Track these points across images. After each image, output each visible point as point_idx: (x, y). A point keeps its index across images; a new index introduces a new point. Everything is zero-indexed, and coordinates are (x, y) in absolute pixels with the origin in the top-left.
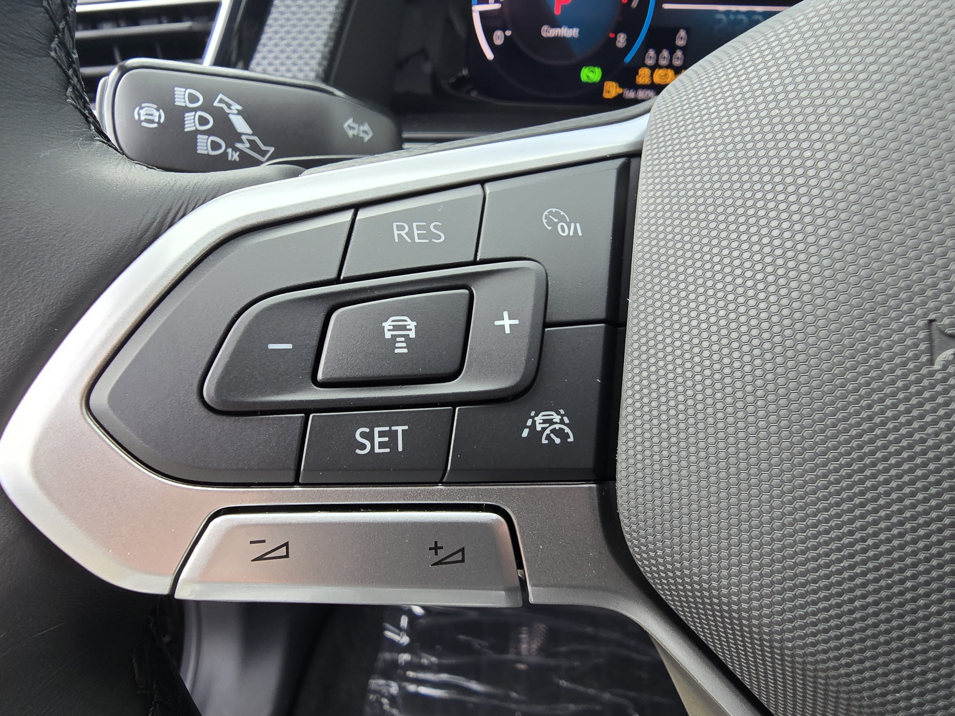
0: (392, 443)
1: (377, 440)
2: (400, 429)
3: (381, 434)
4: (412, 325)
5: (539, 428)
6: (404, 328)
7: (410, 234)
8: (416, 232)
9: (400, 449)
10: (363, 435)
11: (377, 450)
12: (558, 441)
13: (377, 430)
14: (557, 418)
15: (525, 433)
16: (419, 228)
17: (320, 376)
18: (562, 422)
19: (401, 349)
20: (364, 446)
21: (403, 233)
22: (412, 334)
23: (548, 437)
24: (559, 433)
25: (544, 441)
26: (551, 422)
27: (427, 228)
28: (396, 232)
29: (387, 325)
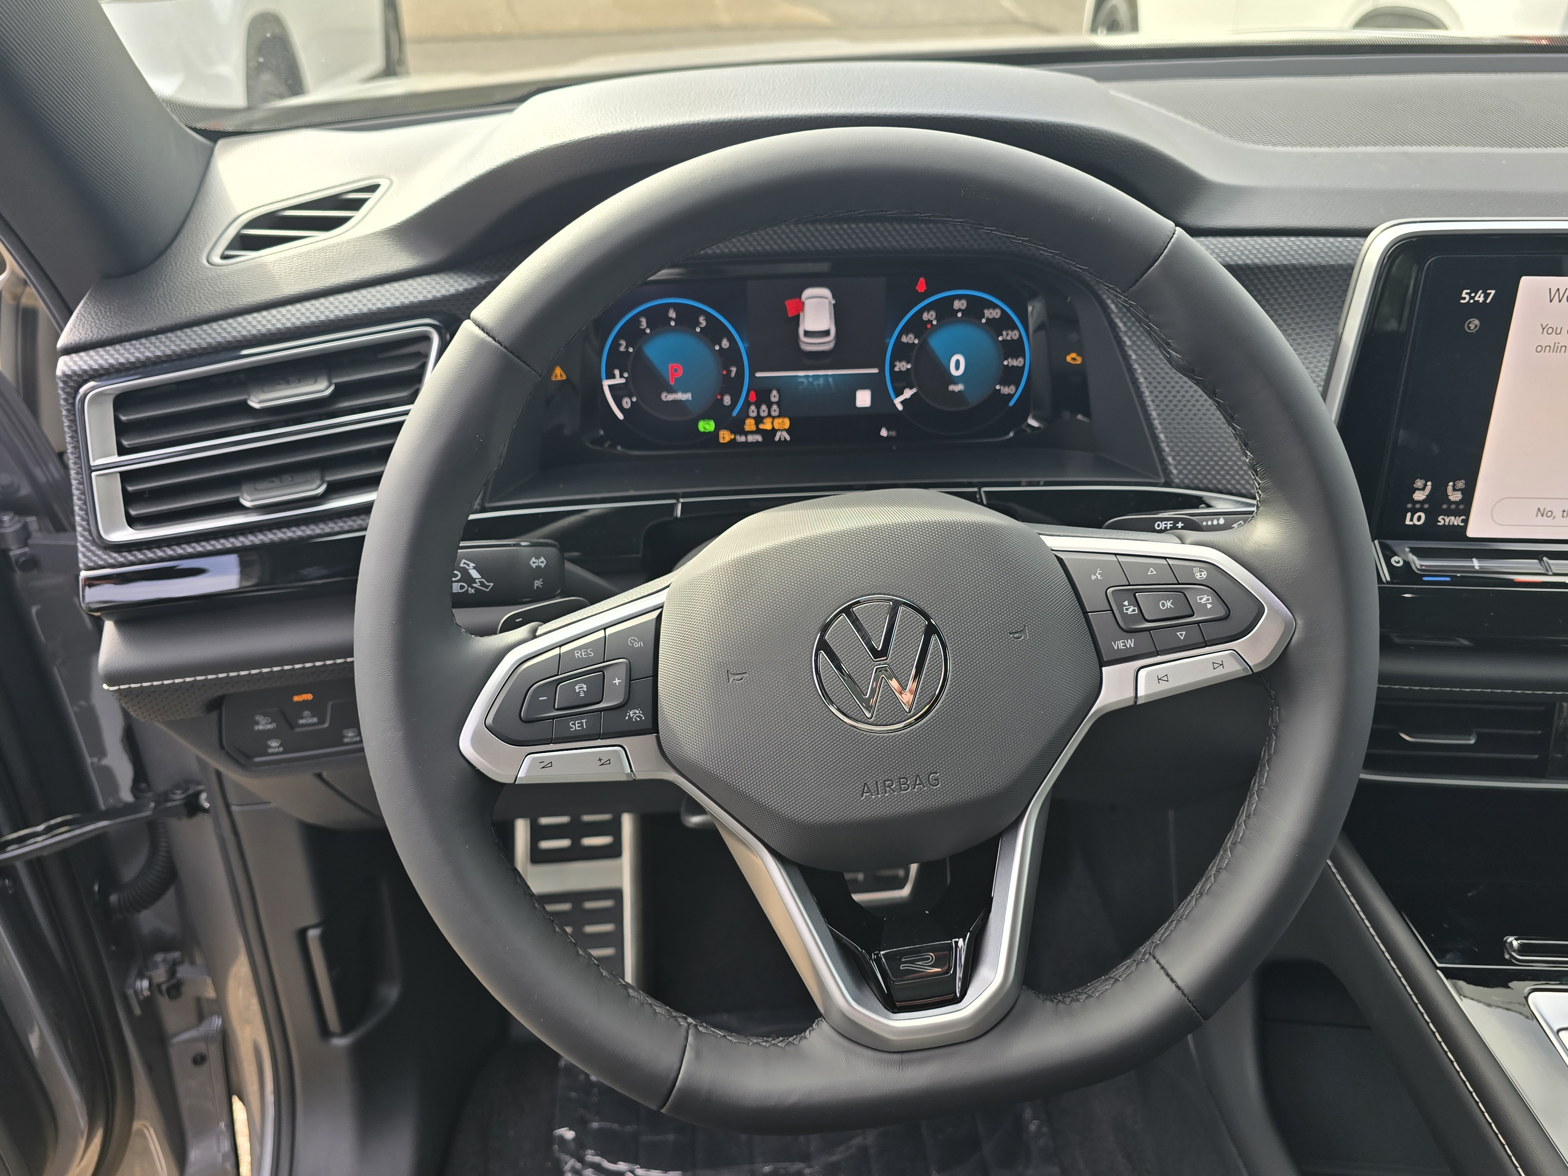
0: (582, 726)
1: (577, 725)
2: (584, 721)
3: (578, 723)
4: (585, 686)
5: (632, 716)
6: (582, 688)
7: (581, 655)
8: (583, 654)
9: (585, 727)
10: (572, 724)
11: (577, 729)
12: (639, 719)
13: (577, 722)
14: (638, 712)
15: (627, 718)
16: (584, 652)
17: (556, 707)
18: (639, 713)
19: (582, 695)
20: (573, 728)
21: (579, 654)
22: (585, 689)
23: (635, 719)
24: (639, 717)
25: (634, 720)
26: (636, 713)
27: (586, 651)
28: (576, 655)
29: (577, 687)
